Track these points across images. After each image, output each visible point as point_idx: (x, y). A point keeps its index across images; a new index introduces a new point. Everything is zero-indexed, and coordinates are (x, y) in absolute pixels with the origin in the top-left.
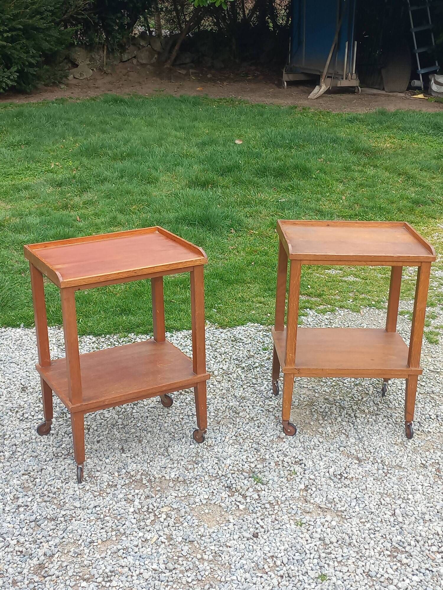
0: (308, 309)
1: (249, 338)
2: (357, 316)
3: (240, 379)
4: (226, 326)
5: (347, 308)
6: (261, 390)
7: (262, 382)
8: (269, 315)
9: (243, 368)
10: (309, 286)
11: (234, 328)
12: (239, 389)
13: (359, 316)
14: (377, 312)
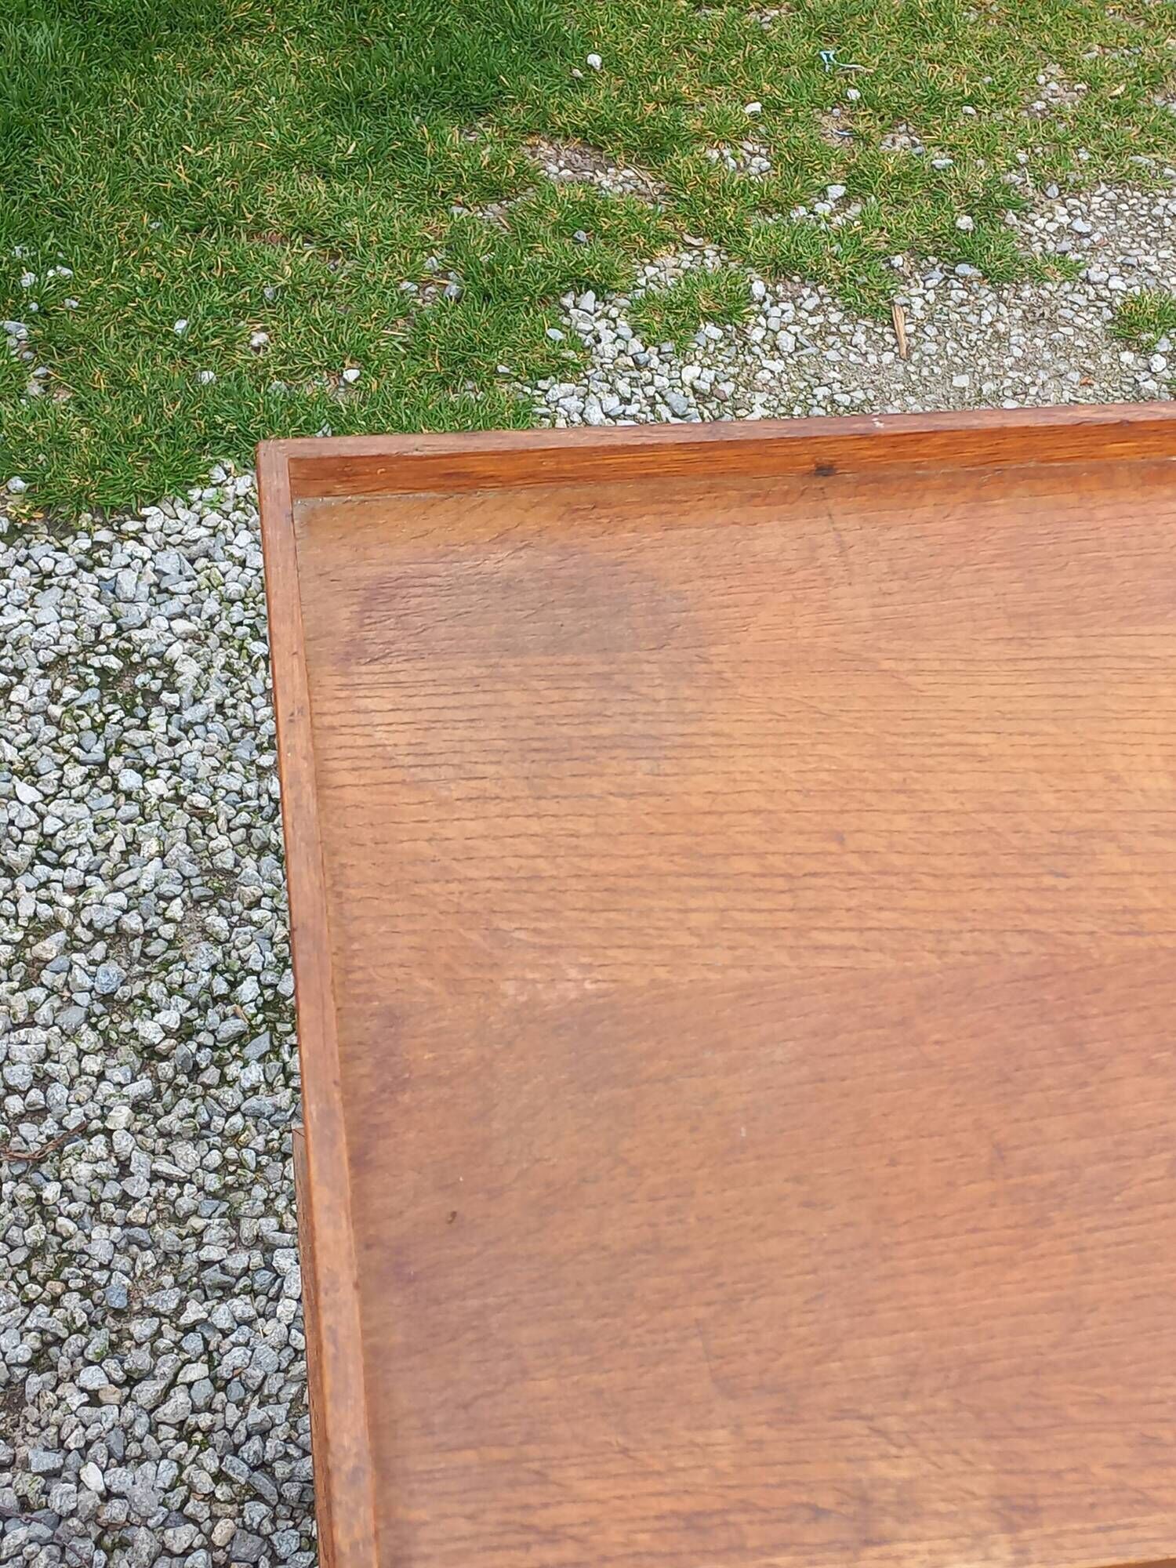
0: (589, 299)
1: (213, 640)
2: (873, 359)
3: (118, 1214)
4: (80, 499)
5: (816, 278)
6: (254, 1384)
7: (269, 1249)
8: (351, 375)
9: (150, 1054)
10: (595, 60)
11: (131, 526)
12: (92, 1378)
13: (888, 357)
14: (987, 318)
